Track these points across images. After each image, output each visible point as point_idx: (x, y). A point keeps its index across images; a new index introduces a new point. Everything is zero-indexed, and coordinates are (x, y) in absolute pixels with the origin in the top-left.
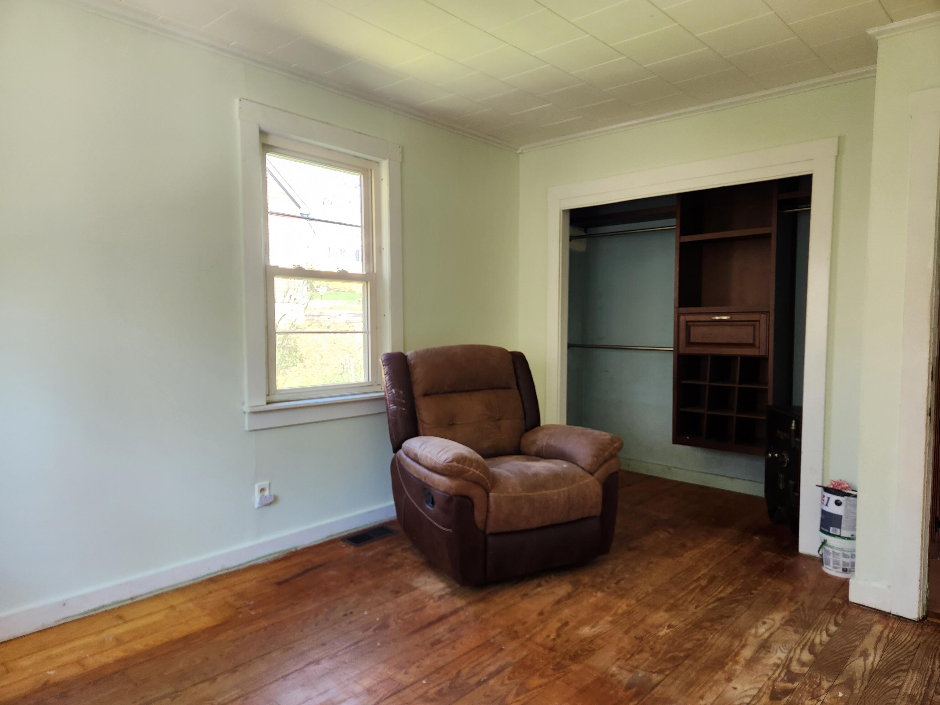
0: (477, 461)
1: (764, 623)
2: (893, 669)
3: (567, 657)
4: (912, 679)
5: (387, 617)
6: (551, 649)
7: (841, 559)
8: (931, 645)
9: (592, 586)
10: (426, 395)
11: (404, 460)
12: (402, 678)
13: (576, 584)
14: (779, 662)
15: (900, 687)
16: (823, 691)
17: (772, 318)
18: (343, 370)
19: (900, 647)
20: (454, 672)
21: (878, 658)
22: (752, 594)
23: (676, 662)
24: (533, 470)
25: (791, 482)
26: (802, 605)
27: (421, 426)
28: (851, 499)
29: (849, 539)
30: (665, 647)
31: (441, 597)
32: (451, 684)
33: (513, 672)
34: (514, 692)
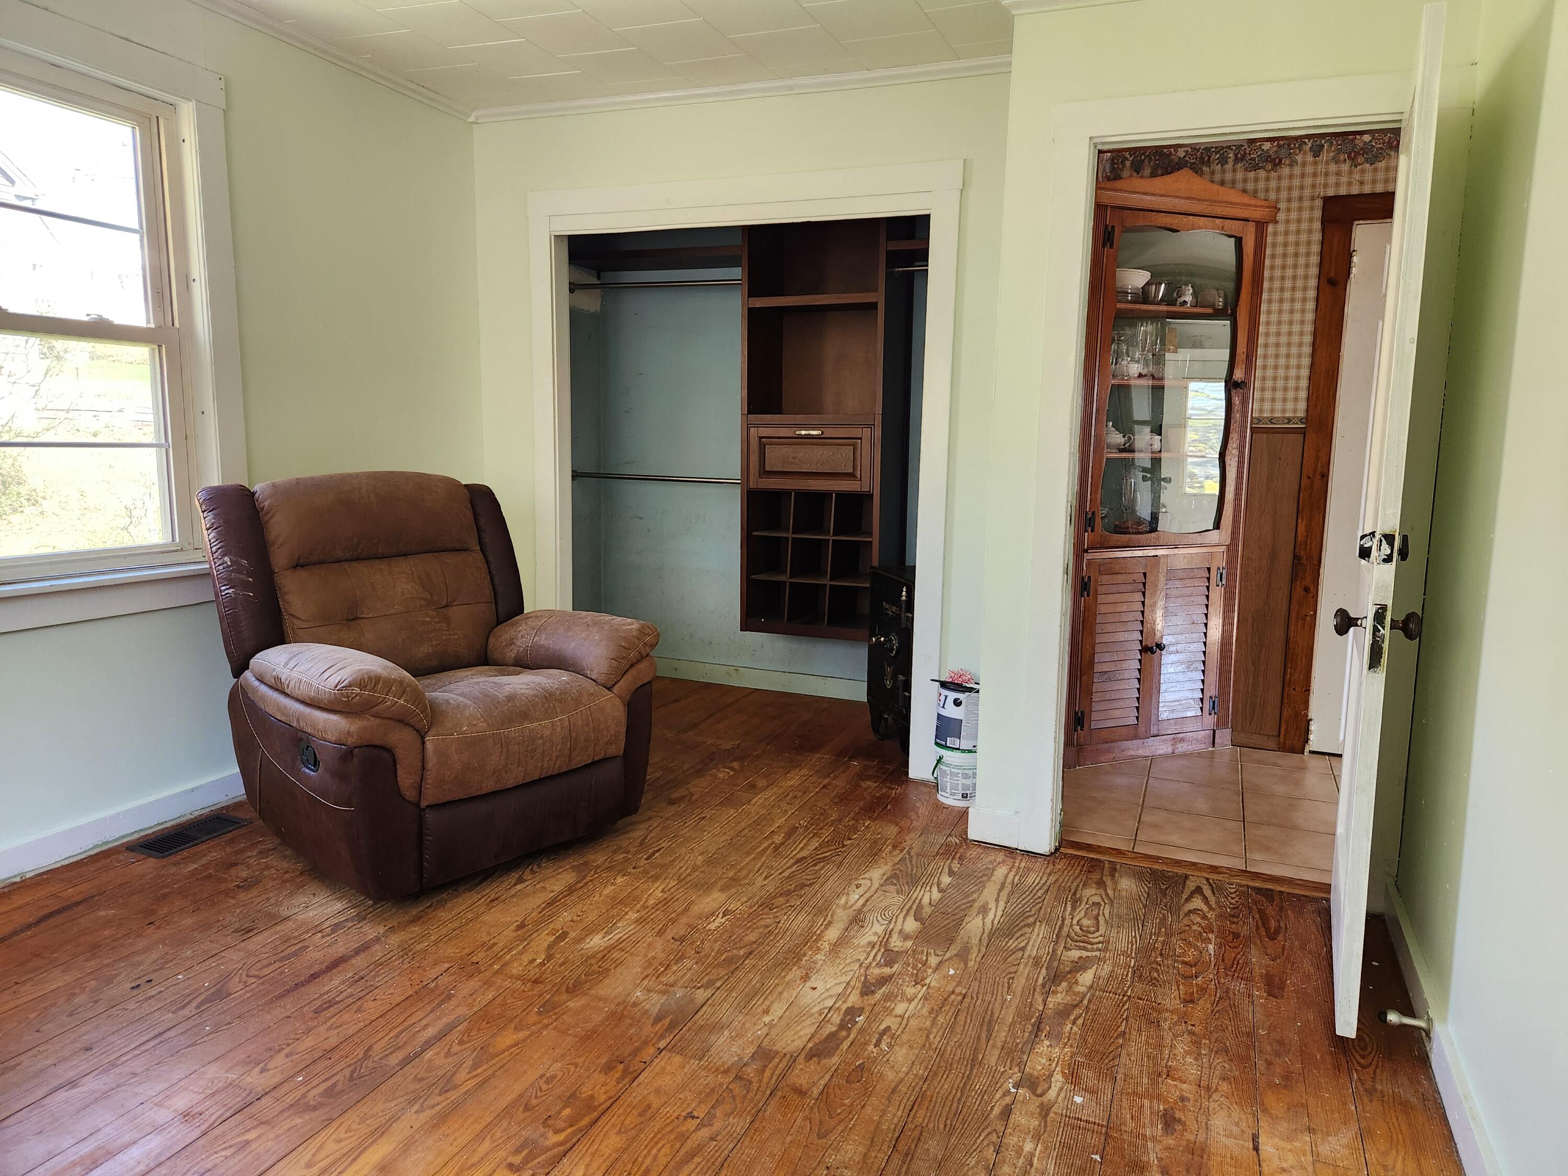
0: (401, 682)
1: (858, 886)
2: (1017, 926)
3: (564, 989)
4: (1038, 935)
5: (228, 977)
6: (536, 982)
7: (961, 781)
8: (1063, 885)
9: (610, 868)
10: (297, 565)
11: (255, 690)
12: (256, 1080)
13: (581, 869)
14: (875, 939)
15: (1023, 949)
16: (930, 971)
17: (878, 433)
18: (128, 520)
19: (1027, 893)
20: (360, 1052)
21: (1000, 913)
22: (844, 846)
23: (733, 965)
24: (507, 690)
25: (901, 678)
26: (909, 853)
27: (289, 624)
28: (973, 694)
29: (970, 751)
30: (717, 946)
31: (336, 927)
32: (353, 1072)
33: (468, 1031)
34: (469, 1063)
